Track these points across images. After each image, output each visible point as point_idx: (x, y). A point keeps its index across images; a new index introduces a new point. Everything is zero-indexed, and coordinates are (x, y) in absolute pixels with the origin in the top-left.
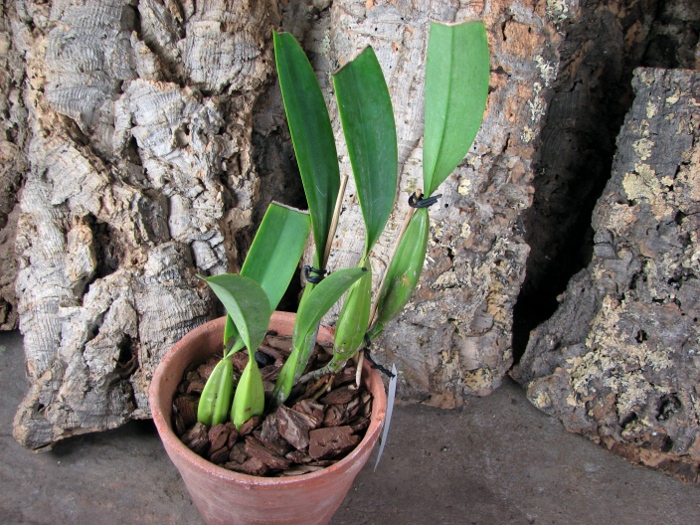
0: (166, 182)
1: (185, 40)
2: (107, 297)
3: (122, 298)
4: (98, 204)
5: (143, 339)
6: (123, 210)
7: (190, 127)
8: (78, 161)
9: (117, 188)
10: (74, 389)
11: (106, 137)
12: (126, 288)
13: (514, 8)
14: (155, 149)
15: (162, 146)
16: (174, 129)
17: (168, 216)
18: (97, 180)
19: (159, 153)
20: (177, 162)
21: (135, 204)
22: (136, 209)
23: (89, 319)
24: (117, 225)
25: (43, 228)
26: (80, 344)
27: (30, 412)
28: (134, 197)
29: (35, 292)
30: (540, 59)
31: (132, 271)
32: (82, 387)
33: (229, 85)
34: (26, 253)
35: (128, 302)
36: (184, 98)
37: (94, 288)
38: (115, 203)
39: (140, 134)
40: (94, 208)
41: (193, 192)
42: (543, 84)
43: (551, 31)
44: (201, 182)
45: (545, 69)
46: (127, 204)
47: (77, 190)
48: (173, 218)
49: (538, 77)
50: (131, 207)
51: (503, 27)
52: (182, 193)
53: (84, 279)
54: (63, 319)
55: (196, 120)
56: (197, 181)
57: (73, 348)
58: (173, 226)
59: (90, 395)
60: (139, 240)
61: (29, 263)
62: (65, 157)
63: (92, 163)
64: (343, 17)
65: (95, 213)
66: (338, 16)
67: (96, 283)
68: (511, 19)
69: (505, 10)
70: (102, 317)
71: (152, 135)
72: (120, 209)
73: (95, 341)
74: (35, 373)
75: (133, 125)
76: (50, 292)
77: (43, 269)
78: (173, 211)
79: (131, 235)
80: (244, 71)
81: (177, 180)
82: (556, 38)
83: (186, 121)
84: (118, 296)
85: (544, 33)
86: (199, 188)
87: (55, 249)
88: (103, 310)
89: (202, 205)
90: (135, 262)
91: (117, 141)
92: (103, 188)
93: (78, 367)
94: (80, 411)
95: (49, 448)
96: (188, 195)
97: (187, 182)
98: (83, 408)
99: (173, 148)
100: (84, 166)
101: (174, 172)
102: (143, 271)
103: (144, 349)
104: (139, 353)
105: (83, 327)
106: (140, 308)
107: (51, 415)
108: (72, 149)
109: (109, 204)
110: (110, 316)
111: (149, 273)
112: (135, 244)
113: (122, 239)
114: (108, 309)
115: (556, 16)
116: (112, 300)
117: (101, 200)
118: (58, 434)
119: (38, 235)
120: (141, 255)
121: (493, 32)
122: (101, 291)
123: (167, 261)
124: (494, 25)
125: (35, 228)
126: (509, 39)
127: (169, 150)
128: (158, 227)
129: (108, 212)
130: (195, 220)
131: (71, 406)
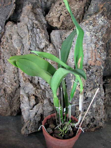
0: (45, 88)
2: (38, 108)
3: (41, 108)
4: (35, 93)
5: (44, 115)
8: (31, 86)
9: (38, 90)
10: (33, 124)
11: (34, 81)
12: (41, 106)
13: (97, 58)
14: (42, 83)
15: (44, 83)
17: (45, 94)
18: (34, 89)
19: (43, 84)
20: (46, 85)
21: (41, 92)
22: (41, 93)
24: (38, 96)
25: (25, 97)
26: (34, 116)
27: (25, 129)
28: (41, 91)
29: (25, 108)
30: (101, 66)
31: (42, 103)
32: (35, 123)
34: (22, 101)
35: (42, 108)
37: (35, 107)
38: (38, 92)
39: (40, 81)
40: (34, 93)
41: (49, 90)
42: (102, 70)
43: (103, 61)
45: (102, 67)
46: (40, 92)
47: (31, 90)
48: (46, 95)
49: (102, 69)
50: (40, 93)
51: (96, 61)
52: (47, 90)
53: (34, 105)
54: (30, 112)
57: (33, 117)
58: (47, 96)
59: (36, 125)
60: (42, 98)
61: (23, 103)
62: (29, 85)
63: (33, 86)
64: (69, 61)
65: (34, 94)
66: (68, 60)
67: (36, 106)
68: (97, 60)
69: (96, 59)
70: (37, 111)
71: (42, 81)
73: (37, 115)
74: (26, 122)
75: (39, 79)
76: (27, 107)
77: (25, 104)
78: (46, 93)
79: (41, 98)
81: (47, 88)
82: (104, 63)
84: (40, 108)
85: (102, 62)
86: (50, 89)
87: (27, 100)
89: (51, 92)
90: (41, 102)
91: (36, 82)
92: (36, 90)
93: (34, 120)
94: (34, 128)
95: (28, 135)
97: (48, 88)
98: (35, 127)
99: (46, 83)
100: (32, 87)
101: (46, 87)
102: (43, 103)
103: (45, 116)
104: (44, 117)
105: (35, 113)
106: (44, 109)
107: (29, 129)
108: (30, 84)
109: (37, 93)
110: (39, 111)
111: (45, 104)
112: (41, 99)
113: (39, 98)
115: (103, 59)
117: (35, 92)
118: (30, 132)
119: (24, 98)
121: (94, 62)
123: (47, 101)
124: (94, 61)
125: (23, 97)
126: (97, 63)
127: (45, 83)
128: (44, 96)
129: (37, 94)
130: (50, 95)
131: (33, 127)
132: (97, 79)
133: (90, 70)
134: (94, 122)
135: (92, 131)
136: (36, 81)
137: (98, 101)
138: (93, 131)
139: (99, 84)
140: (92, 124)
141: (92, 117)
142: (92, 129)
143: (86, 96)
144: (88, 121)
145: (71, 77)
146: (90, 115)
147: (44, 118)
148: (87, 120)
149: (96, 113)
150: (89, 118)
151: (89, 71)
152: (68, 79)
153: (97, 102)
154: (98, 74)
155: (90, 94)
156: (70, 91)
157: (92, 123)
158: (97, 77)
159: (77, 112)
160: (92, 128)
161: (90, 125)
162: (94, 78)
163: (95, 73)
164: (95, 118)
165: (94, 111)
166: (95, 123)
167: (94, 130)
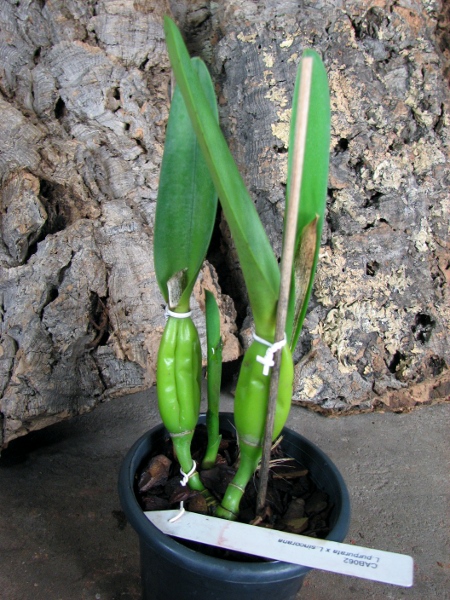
0: (103, 144)
1: (97, 17)
2: (66, 249)
3: (86, 248)
4: (37, 157)
5: (115, 295)
6: (68, 162)
7: (121, 90)
10: (36, 363)
11: (27, 101)
12: (88, 239)
14: (85, 110)
15: (94, 107)
16: (105, 90)
19: (90, 116)
20: (110, 125)
21: (80, 156)
22: (80, 161)
23: (48, 275)
24: (60, 179)
26: (37, 307)
28: (77, 148)
31: (90, 221)
32: (46, 359)
33: (147, 60)
35: (94, 253)
36: (111, 62)
37: (46, 246)
38: (59, 154)
39: (67, 95)
40: (32, 162)
41: (132, 154)
43: (427, 17)
44: (139, 142)
46: (72, 155)
48: (114, 179)
50: (75, 161)
51: (391, 10)
52: (120, 156)
53: (32, 235)
54: (10, 282)
55: (125, 84)
56: (135, 142)
57: (30, 312)
58: (117, 186)
59: (57, 369)
60: (90, 193)
63: (26, 115)
67: (48, 238)
70: (62, 273)
71: (82, 95)
72: (64, 161)
73: (58, 300)
75: (58, 88)
78: (112, 174)
79: (80, 189)
80: (158, 50)
81: (113, 142)
82: (431, 24)
83: (115, 85)
84: (80, 248)
85: (423, 17)
86: (139, 150)
88: (65, 264)
89: (145, 166)
91: (45, 102)
92: (41, 141)
93: (39, 336)
94: (47, 391)
96: (126, 158)
97: (123, 144)
98: (51, 386)
99: (106, 109)
100: (19, 119)
101: (109, 135)
102: (102, 223)
103: (118, 308)
104: (111, 313)
105: (42, 286)
106: (106, 260)
107: (7, 402)
108: (1, 100)
109: (51, 156)
110: (73, 271)
111: (111, 224)
112: (84, 198)
113: (66, 196)
114: (70, 263)
116: (73, 253)
117: (40, 151)
118: (14, 429)
120: (93, 210)
122: (57, 244)
123: (125, 213)
127: (101, 111)
128: (103, 183)
129: (50, 164)
130: (141, 180)
131: (36, 384)
132: (422, 85)
133: (381, 34)
134: (431, 343)
135: (417, 404)
136: (43, 95)
137: (437, 213)
138: (425, 403)
139: (438, 111)
140: (421, 351)
141: (416, 309)
142: (415, 389)
143: (370, 186)
144: (398, 333)
145: (266, 73)
146: (408, 297)
147: (114, 319)
148: (391, 325)
149: (435, 287)
150: (404, 313)
151: (375, 37)
152: (244, 90)
153: (435, 217)
154: (424, 56)
155: (394, 166)
156: (264, 154)
157: (419, 347)
158: (418, 73)
159: (328, 279)
160: (419, 381)
161: (413, 362)
162: (401, 86)
163: (405, 52)
164: (433, 313)
165: (427, 273)
166: (434, 347)
167: (425, 397)
